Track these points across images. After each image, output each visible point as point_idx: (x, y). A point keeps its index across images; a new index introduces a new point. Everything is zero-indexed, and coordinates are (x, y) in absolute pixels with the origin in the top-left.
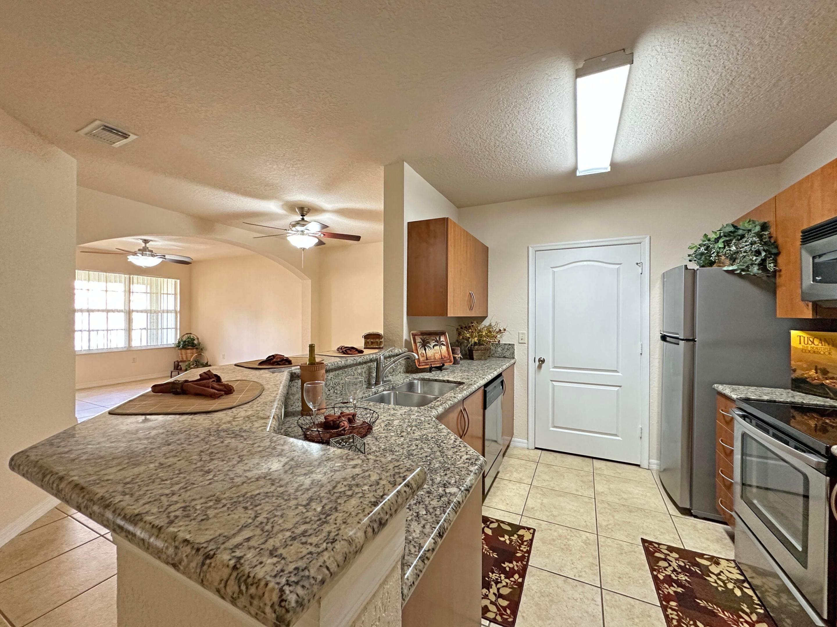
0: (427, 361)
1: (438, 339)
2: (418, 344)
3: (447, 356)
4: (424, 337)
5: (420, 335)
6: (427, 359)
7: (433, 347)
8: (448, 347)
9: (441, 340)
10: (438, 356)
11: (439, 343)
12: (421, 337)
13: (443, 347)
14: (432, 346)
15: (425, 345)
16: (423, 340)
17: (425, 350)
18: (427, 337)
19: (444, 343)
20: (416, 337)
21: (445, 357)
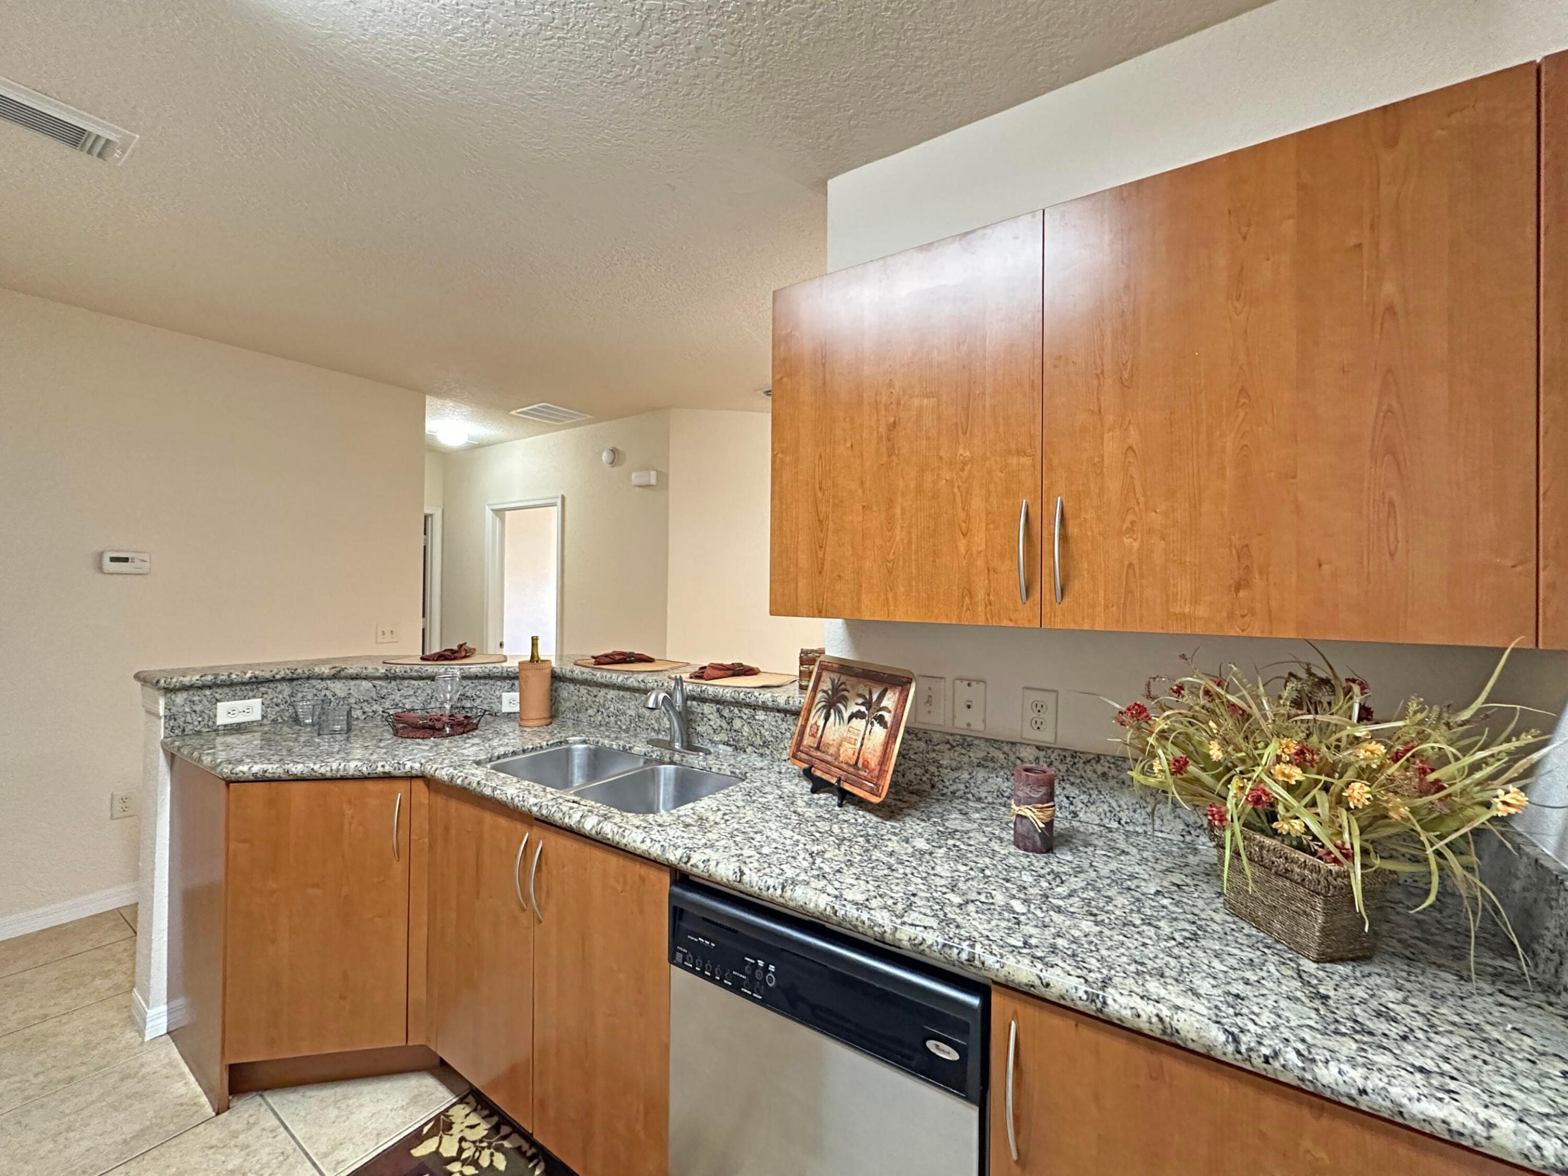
0: (815, 753)
1: (875, 697)
2: (820, 695)
3: (874, 763)
4: (843, 678)
5: (833, 671)
6: (818, 748)
7: (850, 718)
8: (891, 737)
9: (883, 704)
10: (848, 753)
11: (873, 713)
12: (835, 676)
13: (877, 726)
14: (846, 715)
15: (834, 702)
16: (835, 689)
17: (827, 718)
18: (849, 681)
19: (888, 717)
20: (825, 674)
21: (866, 766)
